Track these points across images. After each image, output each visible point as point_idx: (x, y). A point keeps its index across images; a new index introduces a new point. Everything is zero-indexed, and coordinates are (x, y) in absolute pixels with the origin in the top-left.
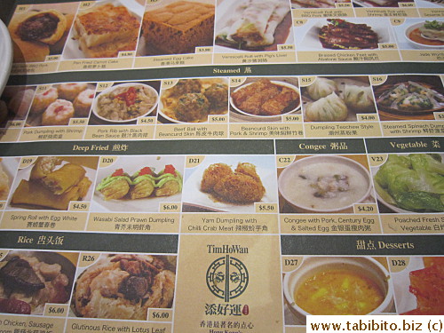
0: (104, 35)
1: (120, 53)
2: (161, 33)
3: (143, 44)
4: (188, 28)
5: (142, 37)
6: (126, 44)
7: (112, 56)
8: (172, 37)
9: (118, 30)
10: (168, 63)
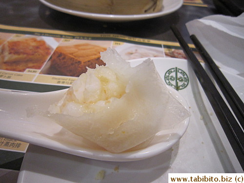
0: (21, 56)
1: (27, 70)
2: (65, 60)
3: (48, 66)
4: (87, 60)
5: (50, 62)
6: (35, 64)
7: (20, 71)
8: (72, 64)
9: (33, 54)
10: (63, 82)
